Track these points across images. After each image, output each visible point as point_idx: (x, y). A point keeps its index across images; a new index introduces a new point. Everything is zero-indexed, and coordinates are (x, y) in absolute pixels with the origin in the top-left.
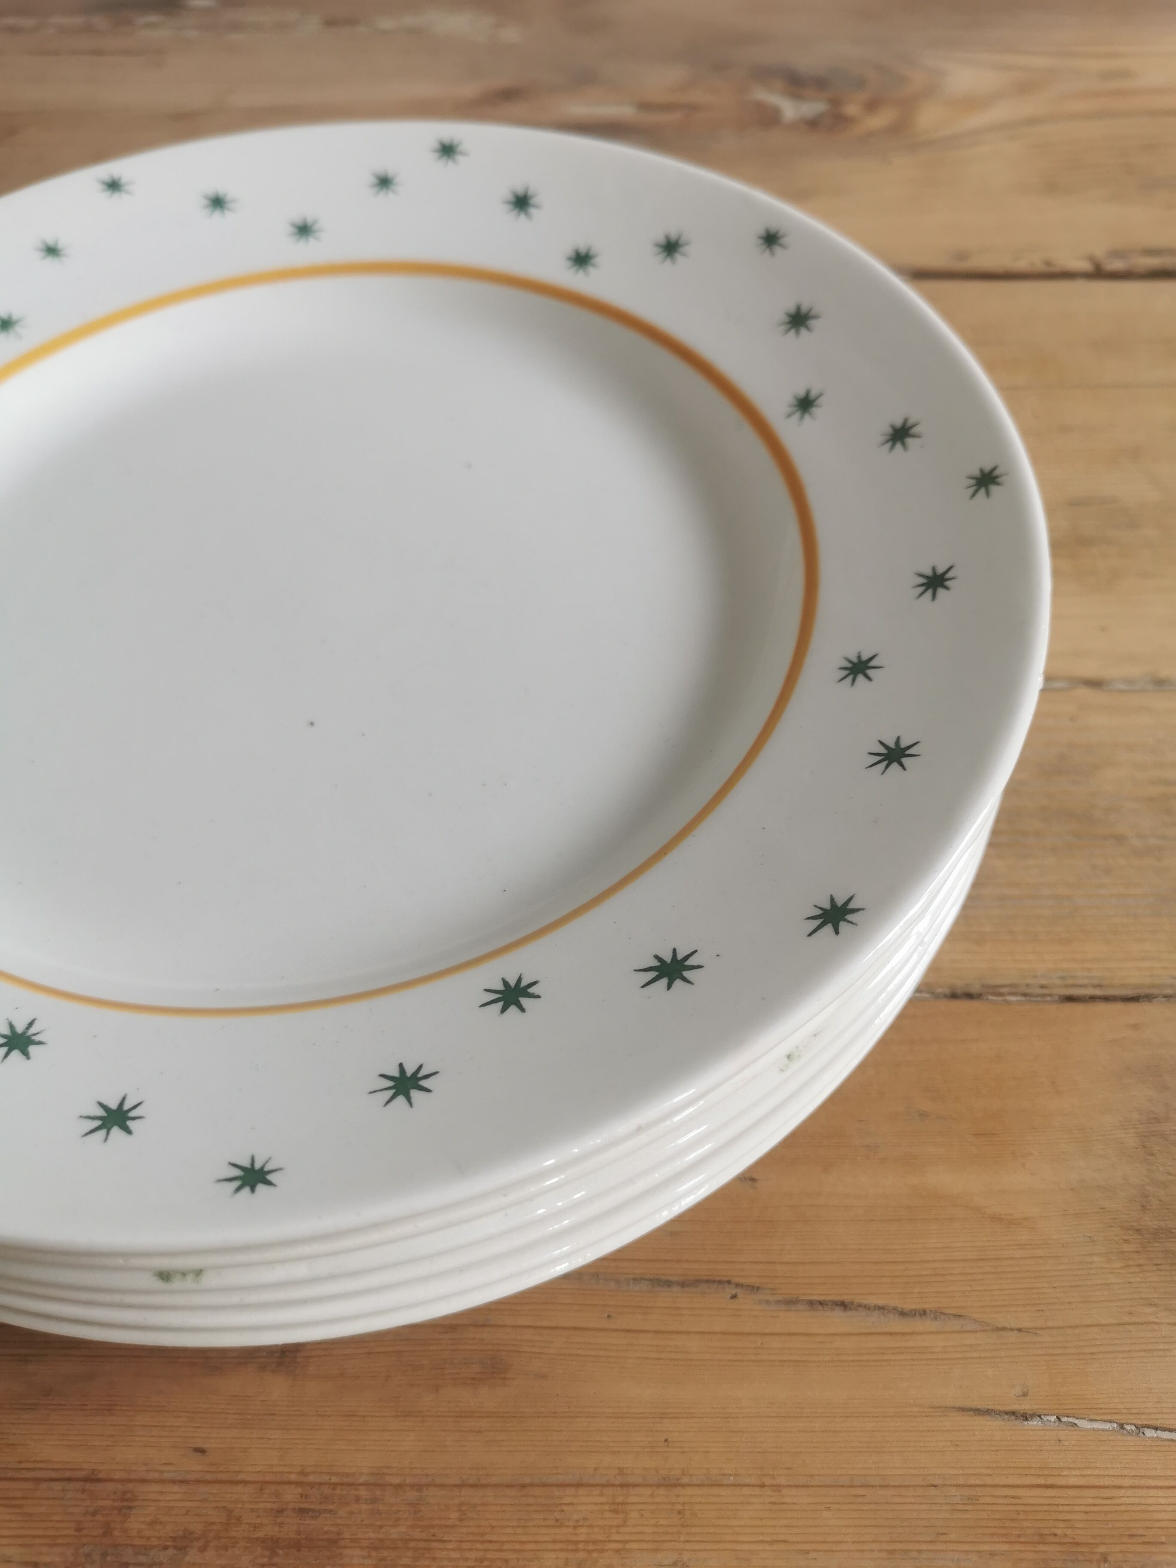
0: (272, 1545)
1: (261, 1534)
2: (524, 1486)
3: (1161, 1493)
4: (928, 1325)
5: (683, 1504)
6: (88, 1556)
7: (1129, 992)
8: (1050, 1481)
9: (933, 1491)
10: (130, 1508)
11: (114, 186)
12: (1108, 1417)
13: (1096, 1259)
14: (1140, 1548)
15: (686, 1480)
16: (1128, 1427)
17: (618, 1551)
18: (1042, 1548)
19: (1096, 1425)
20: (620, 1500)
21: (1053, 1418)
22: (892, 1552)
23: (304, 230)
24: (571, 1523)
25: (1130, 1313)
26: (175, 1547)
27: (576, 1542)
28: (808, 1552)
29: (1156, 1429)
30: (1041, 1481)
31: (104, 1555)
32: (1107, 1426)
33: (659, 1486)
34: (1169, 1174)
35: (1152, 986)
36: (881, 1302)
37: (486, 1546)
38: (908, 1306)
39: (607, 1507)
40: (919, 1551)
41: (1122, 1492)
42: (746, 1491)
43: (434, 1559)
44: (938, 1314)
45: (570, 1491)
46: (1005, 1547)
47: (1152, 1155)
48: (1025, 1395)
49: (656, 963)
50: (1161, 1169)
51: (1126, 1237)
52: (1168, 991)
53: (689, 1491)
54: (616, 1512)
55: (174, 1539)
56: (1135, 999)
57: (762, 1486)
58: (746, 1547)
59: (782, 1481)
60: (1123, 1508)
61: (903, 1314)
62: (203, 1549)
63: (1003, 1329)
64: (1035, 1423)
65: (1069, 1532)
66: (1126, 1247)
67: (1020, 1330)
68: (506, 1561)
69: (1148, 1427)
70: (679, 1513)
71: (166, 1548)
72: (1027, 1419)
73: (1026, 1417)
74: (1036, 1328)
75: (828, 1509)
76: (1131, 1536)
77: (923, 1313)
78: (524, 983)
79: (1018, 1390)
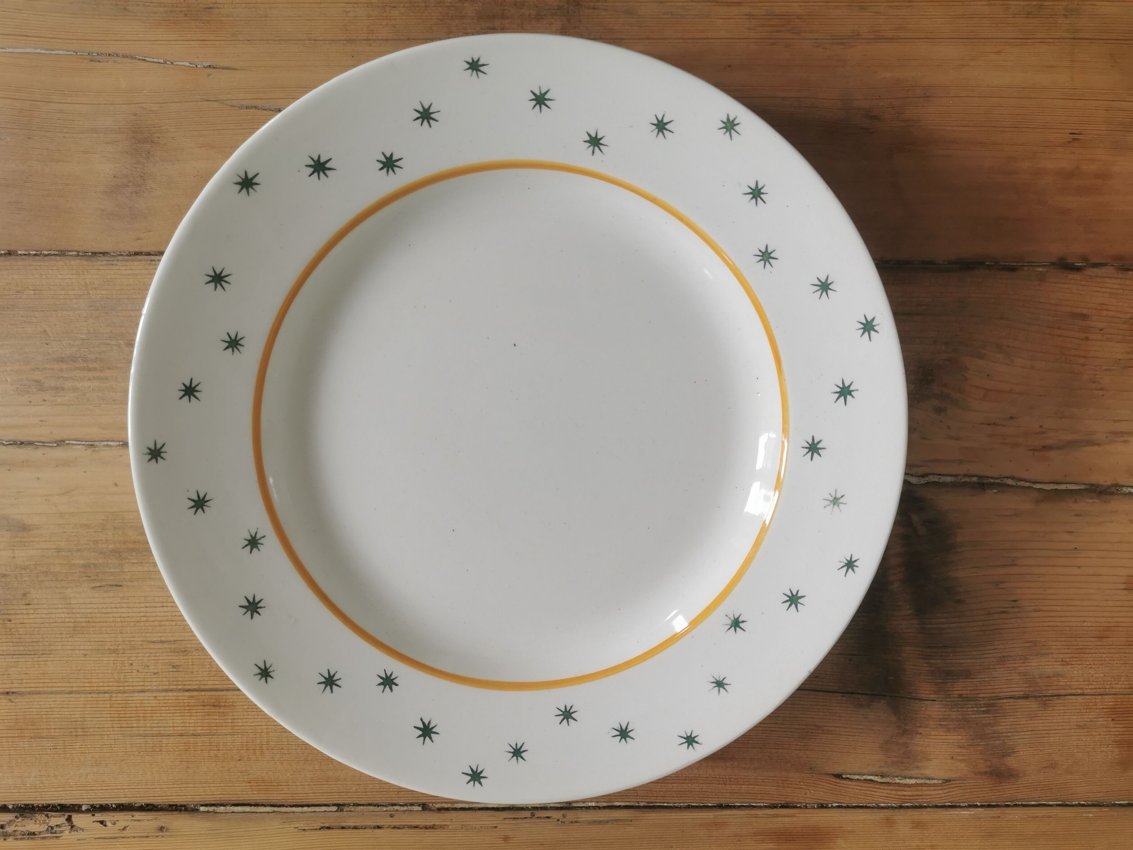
0: (503, 17)
1: (509, 21)
2: (409, 39)
3: (161, 38)
4: (245, 103)
5: (346, 33)
6: (575, 12)
7: (139, 257)
8: (203, 42)
9: (249, 38)
10: (562, 29)
11: (690, 740)
12: (177, 66)
13: (173, 130)
14: (171, 19)
15: (345, 42)
16: (170, 63)
17: (370, 16)
18: (209, 19)
19: (183, 64)
20: (370, 35)
21: (199, 66)
22: (266, 17)
23: (567, 715)
24: (389, 26)
25: (162, 107)
26: (541, 15)
27: (386, 19)
28: (298, 17)
29: (159, 63)
30: (206, 42)
31: (568, 12)
32: (178, 63)
33: (355, 40)
34: (135, 167)
35: (127, 261)
36: (265, 112)
37: (421, 17)
38: (253, 111)
39: (375, 32)
40: (256, 17)
41: (175, 39)
42: (322, 39)
43: (441, 13)
44: (242, 107)
45: (390, 38)
46: (223, 19)
47: (141, 176)
48: (209, 75)
49: (327, 172)
50: (138, 170)
51: (158, 139)
52: (120, 258)
53: (343, 38)
54: (371, 30)
55: (542, 19)
56: (136, 254)
57: (315, 40)
58: (322, 18)
59: (307, 42)
60: (176, 33)
61: (255, 107)
62: (530, 15)
63: (215, 101)
64: (206, 64)
65: (197, 24)
66: (158, 135)
67: (208, 101)
68: (413, 12)
69: (162, 63)
70: (347, 30)
71: (545, 15)
72: (209, 66)
73: (210, 66)
74: (201, 101)
75: (290, 32)
76: (175, 23)
77: (247, 108)
78: (385, 170)
79: (212, 76)
